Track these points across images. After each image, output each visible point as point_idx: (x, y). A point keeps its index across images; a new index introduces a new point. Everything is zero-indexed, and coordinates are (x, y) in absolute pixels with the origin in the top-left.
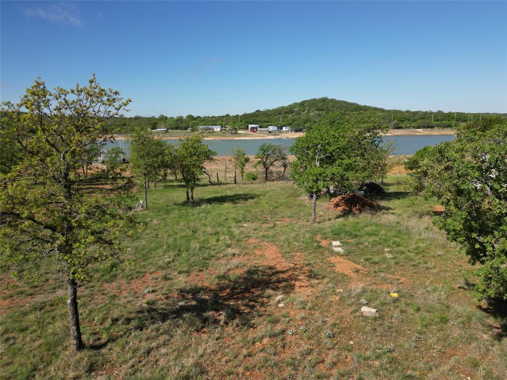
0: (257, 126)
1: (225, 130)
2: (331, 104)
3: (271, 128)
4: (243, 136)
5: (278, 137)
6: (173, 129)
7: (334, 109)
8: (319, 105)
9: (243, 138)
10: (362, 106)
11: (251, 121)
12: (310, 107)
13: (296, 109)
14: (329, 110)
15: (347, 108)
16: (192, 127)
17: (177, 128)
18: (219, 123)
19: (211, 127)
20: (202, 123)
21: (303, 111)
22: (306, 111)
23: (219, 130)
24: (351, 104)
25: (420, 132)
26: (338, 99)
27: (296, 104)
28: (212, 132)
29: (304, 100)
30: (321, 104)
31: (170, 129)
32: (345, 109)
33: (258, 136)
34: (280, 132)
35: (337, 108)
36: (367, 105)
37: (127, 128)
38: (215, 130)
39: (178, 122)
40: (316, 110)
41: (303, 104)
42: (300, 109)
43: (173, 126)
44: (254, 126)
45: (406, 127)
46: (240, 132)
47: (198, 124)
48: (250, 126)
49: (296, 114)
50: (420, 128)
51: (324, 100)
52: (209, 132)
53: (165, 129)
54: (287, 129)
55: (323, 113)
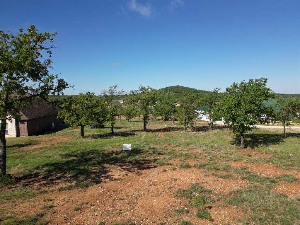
2: (181, 89)
7: (182, 91)
8: (175, 90)
10: (198, 90)
12: (170, 91)
13: (163, 92)
14: (180, 92)
15: (189, 91)
18: (122, 98)
19: (118, 101)
21: (166, 93)
22: (168, 93)
23: (122, 102)
24: (192, 89)
27: (162, 89)
29: (167, 87)
35: (184, 91)
36: (200, 90)
40: (173, 92)
41: (166, 89)
42: (165, 92)
51: (177, 87)
55: (177, 94)
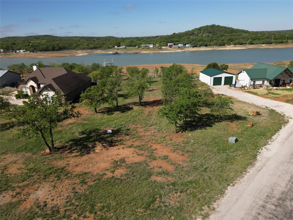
0: (173, 44)
1: (155, 47)
2: (216, 29)
3: (180, 45)
4: (164, 50)
5: (183, 50)
6: (128, 46)
7: (218, 32)
9: (164, 52)
11: (169, 41)
12: (204, 31)
13: (196, 32)
14: (215, 32)
15: (226, 31)
16: (138, 45)
17: (130, 46)
18: (152, 42)
19: (148, 45)
20: (143, 43)
21: (200, 34)
23: (152, 46)
24: (229, 28)
25: (263, 46)
26: (221, 25)
27: (196, 29)
28: (148, 48)
30: (210, 29)
31: (127, 46)
32: (224, 32)
33: (172, 50)
34: (185, 47)
35: (220, 31)
37: (105, 46)
38: (150, 47)
39: (131, 42)
40: (207, 33)
41: (200, 29)
42: (198, 32)
43: (129, 45)
44: (171, 44)
45: (256, 43)
46: (163, 48)
47: (141, 44)
48: (169, 44)
49: (195, 36)
50: (264, 44)
51: (213, 26)
52: (147, 48)
53: (125, 47)
54: (188, 46)
55: (211, 35)
